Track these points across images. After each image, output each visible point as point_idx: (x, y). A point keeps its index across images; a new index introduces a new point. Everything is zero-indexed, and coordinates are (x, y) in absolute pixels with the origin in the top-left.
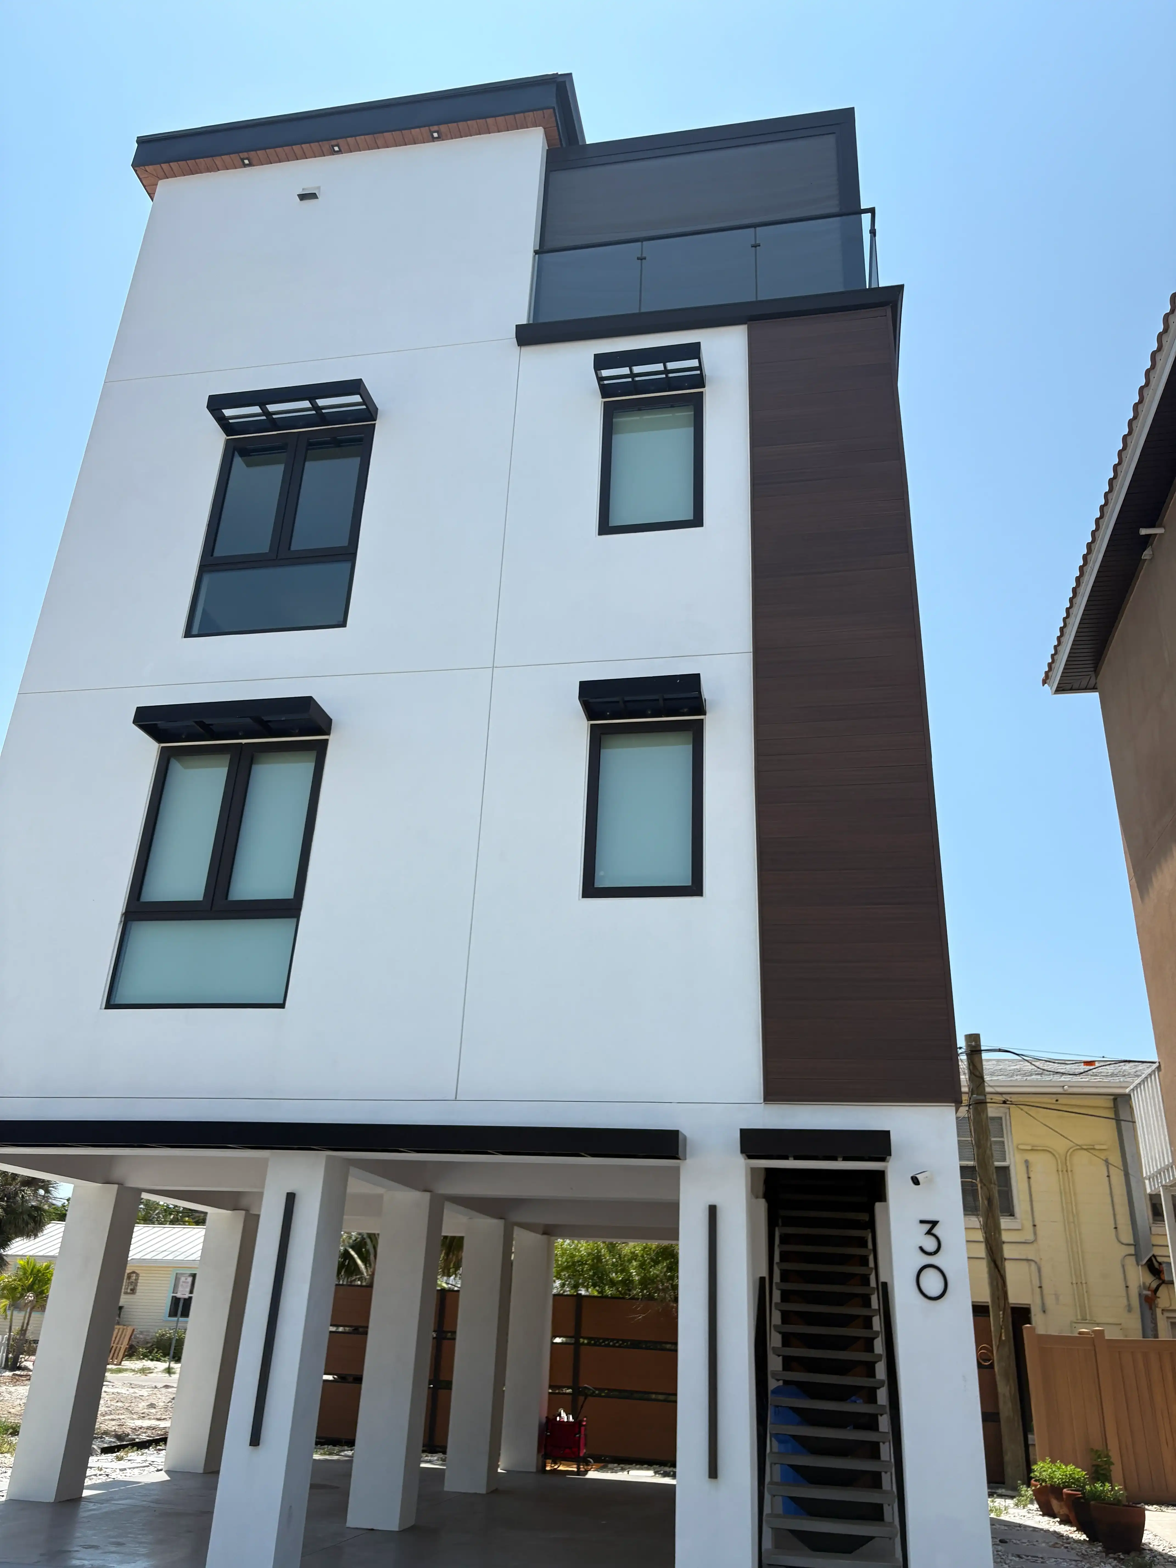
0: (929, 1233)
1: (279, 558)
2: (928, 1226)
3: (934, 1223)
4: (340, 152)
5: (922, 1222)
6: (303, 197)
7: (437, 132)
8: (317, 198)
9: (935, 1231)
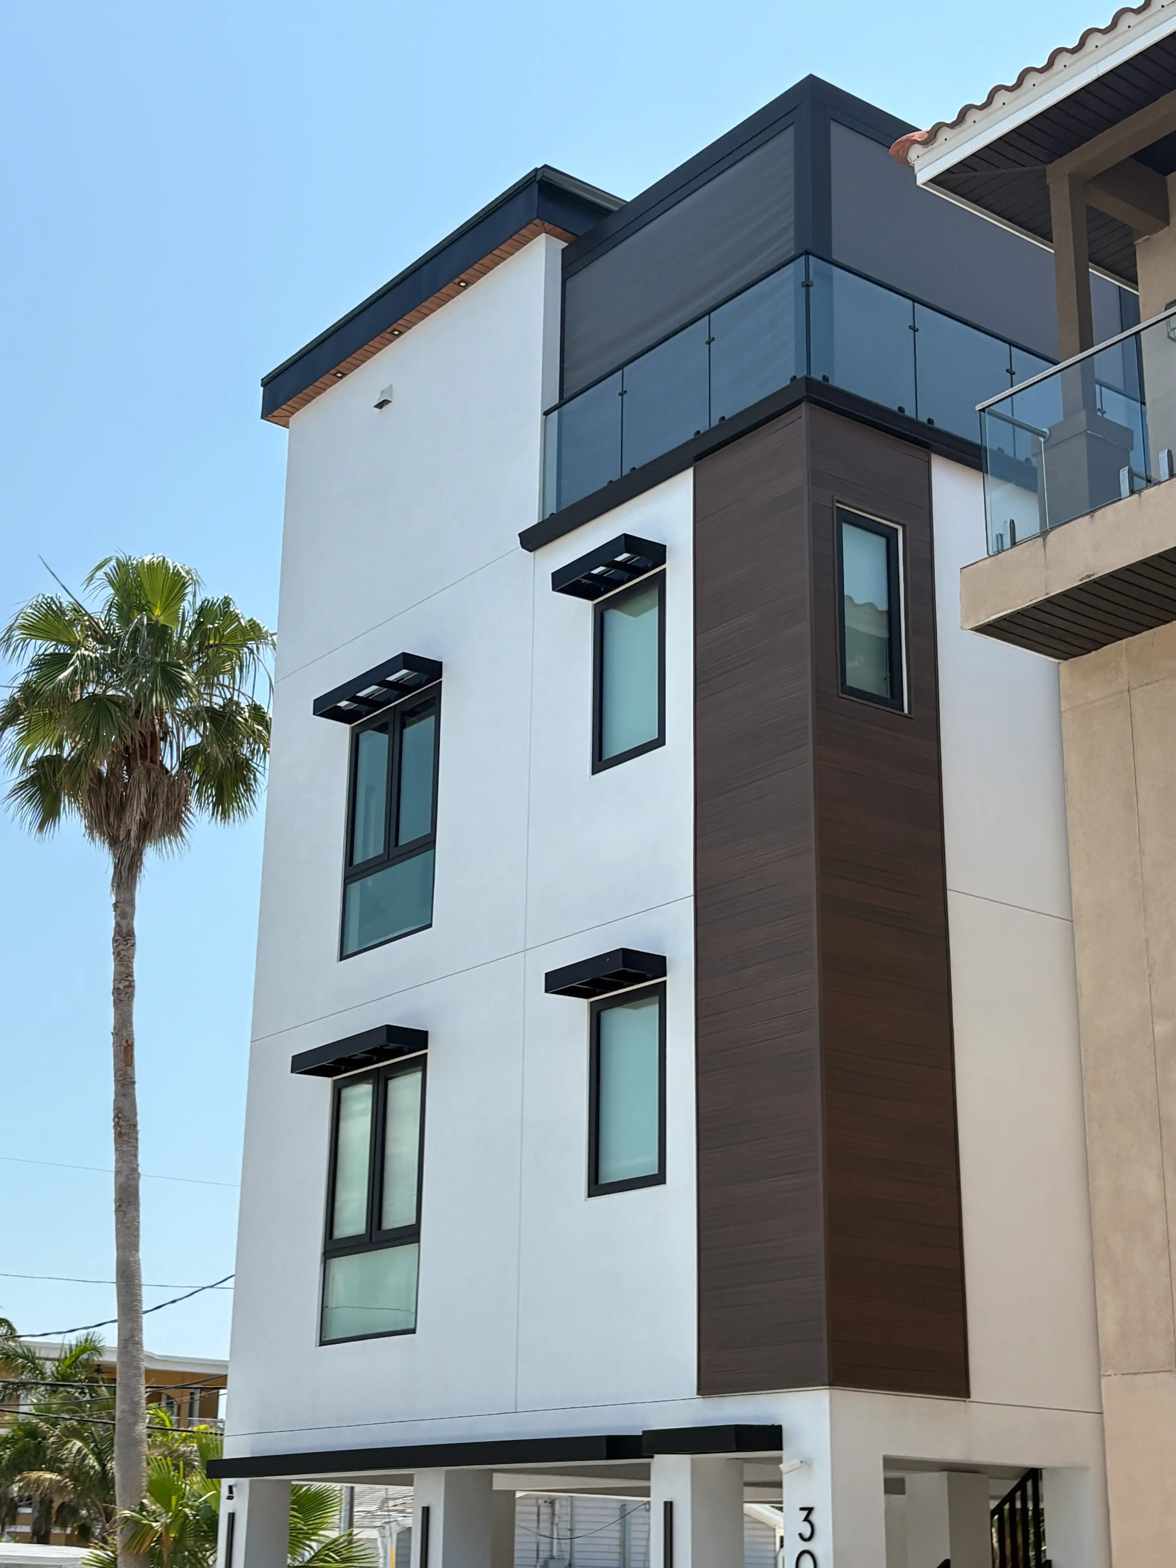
0: (806, 1519)
1: (391, 857)
2: (806, 1513)
3: (810, 1510)
4: (401, 333)
5: (802, 1509)
6: (381, 405)
7: (462, 281)
8: (390, 402)
9: (812, 1518)
